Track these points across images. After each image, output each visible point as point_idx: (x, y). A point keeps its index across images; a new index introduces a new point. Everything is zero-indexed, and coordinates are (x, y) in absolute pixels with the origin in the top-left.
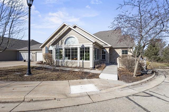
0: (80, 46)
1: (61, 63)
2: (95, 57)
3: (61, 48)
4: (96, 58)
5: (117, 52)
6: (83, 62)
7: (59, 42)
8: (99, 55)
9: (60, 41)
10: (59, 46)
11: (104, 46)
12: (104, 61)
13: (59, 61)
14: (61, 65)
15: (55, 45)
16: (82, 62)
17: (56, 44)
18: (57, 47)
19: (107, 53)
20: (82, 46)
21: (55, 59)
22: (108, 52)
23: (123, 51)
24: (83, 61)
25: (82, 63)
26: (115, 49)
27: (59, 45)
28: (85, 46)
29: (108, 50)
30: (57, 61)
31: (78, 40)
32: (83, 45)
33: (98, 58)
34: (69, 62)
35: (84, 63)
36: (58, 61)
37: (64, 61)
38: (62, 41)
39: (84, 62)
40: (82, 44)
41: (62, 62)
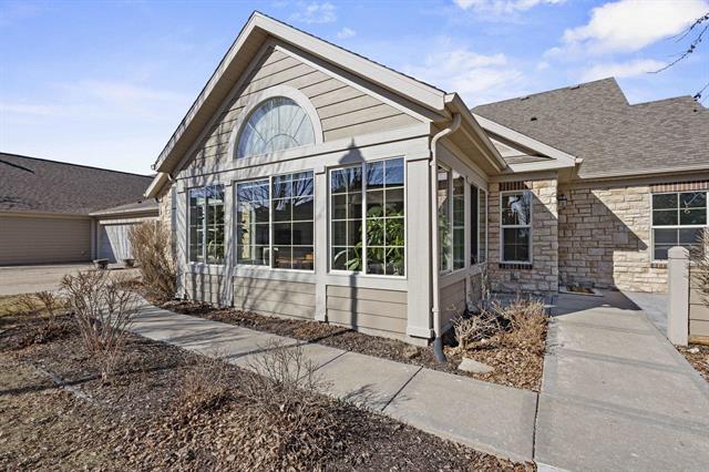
0: (334, 160)
1: (214, 290)
2: (450, 244)
3: (216, 183)
4: (459, 251)
5: (610, 206)
6: (354, 289)
7: (208, 145)
8: (483, 234)
9: (212, 141)
10: (205, 170)
11: (516, 168)
12: (517, 274)
13: (206, 271)
14: (214, 300)
15: (184, 168)
16: (347, 283)
17: (189, 163)
18: (194, 182)
19: (541, 216)
20: (343, 162)
21: (184, 258)
22: (553, 209)
23: (659, 201)
24: (353, 279)
25: (348, 292)
26: (596, 193)
27: (204, 165)
28: (369, 155)
29: (547, 193)
30: (197, 270)
31: (314, 117)
32: (353, 148)
33: (474, 251)
34: (262, 284)
35: (360, 295)
36: (203, 275)
37: (231, 270)
38: (224, 138)
39: (360, 284)
40: (346, 143)
41: (220, 277)
